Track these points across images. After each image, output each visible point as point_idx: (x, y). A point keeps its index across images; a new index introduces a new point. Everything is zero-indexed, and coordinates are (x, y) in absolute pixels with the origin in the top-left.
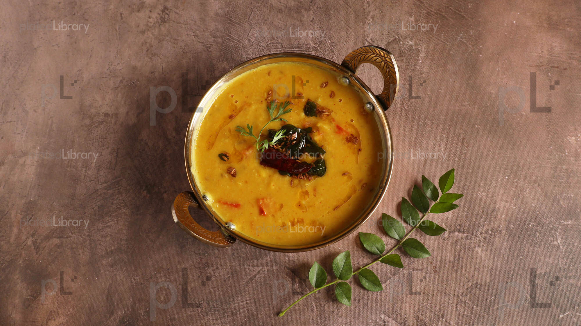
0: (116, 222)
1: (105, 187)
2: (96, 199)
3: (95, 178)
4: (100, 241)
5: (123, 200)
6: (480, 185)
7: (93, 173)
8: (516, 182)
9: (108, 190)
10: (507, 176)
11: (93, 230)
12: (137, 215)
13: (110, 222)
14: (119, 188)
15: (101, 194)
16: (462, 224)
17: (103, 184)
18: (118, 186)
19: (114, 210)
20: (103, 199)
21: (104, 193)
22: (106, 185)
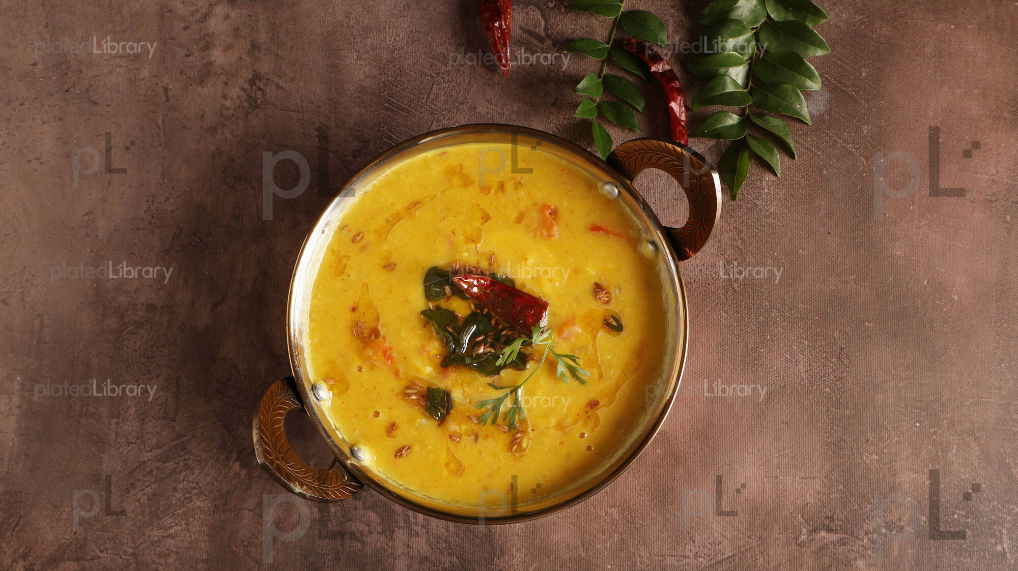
0: (184, 526)
1: (158, 455)
2: (142, 482)
3: (138, 438)
4: (156, 564)
5: (197, 483)
6: (868, 441)
7: (132, 427)
8: (935, 433)
9: (164, 463)
10: (918, 421)
11: (141, 544)
12: (224, 511)
13: (173, 527)
14: (186, 457)
15: (152, 471)
16: (833, 516)
17: (154, 451)
18: (183, 453)
19: (179, 503)
20: (157, 480)
21: (158, 468)
22: (159, 451)
